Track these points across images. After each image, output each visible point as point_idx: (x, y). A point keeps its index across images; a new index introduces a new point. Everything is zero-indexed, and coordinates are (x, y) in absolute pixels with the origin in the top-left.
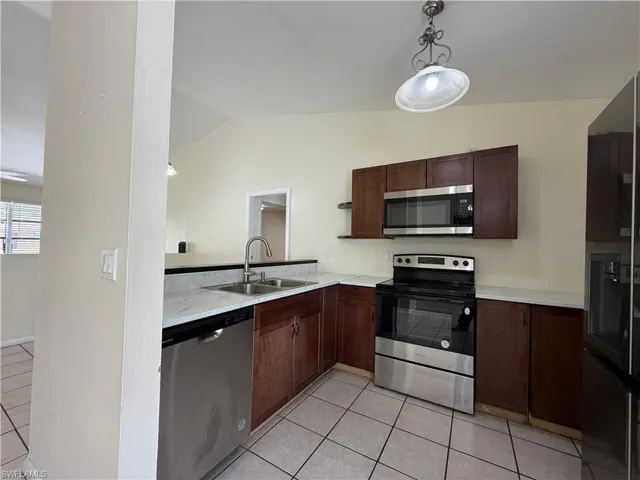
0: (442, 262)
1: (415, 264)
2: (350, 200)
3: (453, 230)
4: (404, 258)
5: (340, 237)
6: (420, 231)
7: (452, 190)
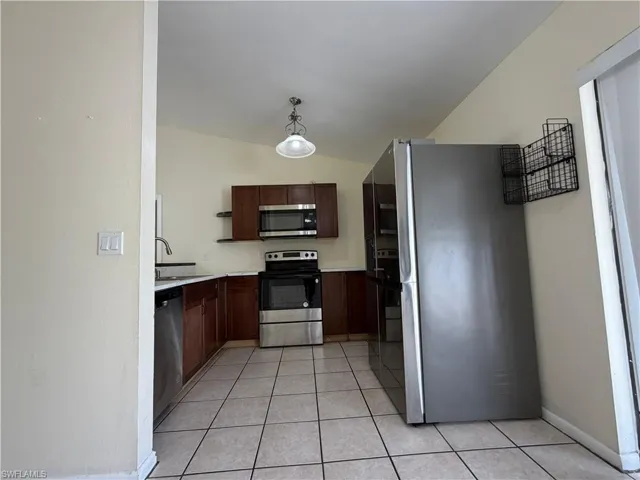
0: (298, 255)
1: (281, 258)
2: (231, 210)
3: (301, 233)
4: (273, 255)
5: (219, 241)
6: (273, 234)
7: (300, 207)
